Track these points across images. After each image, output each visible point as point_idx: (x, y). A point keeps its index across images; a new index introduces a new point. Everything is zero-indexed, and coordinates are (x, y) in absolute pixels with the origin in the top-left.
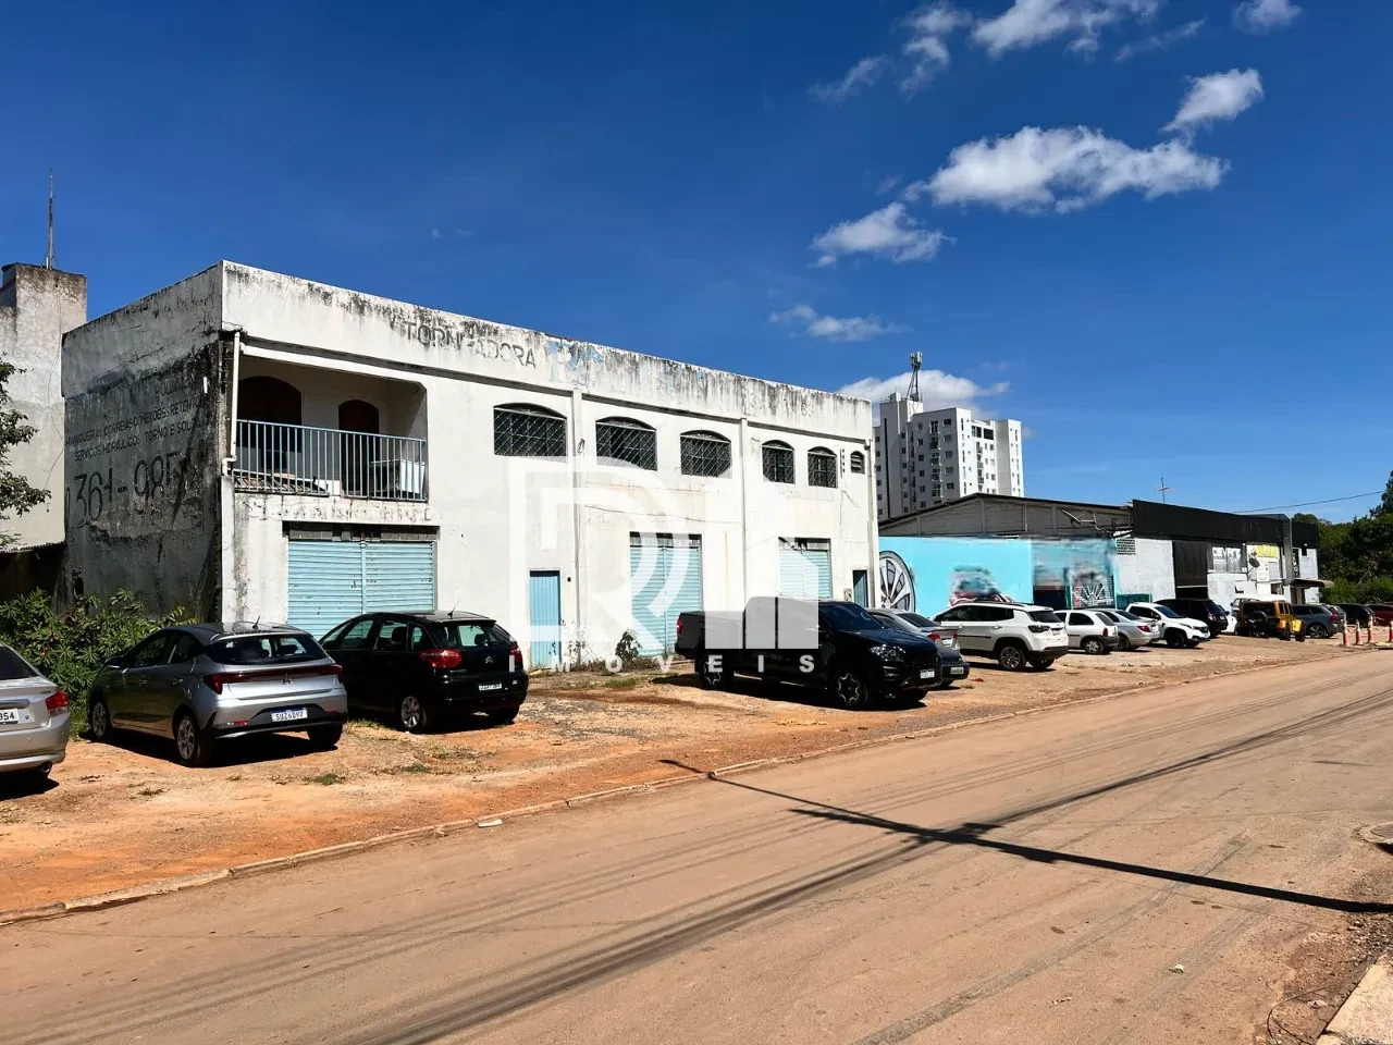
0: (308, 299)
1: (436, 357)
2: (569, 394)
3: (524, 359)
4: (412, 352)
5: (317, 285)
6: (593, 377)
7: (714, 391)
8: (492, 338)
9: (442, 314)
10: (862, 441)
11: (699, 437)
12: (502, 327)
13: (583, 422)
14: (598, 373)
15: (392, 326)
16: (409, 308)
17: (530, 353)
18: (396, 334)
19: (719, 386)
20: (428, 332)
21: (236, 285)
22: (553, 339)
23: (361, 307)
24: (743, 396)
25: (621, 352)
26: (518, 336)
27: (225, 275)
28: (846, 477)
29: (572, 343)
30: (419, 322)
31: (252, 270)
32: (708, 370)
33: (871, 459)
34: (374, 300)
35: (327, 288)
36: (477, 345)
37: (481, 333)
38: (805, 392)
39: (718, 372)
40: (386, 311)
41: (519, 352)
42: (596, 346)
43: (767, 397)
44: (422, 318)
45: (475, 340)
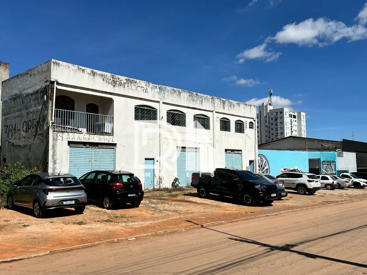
0: (78, 71)
1: (117, 90)
2: (159, 102)
3: (145, 91)
4: (109, 88)
5: (81, 67)
6: (166, 96)
7: (205, 102)
8: (134, 84)
9: (119, 76)
10: (253, 118)
11: (200, 116)
12: (138, 81)
13: (163, 111)
14: (168, 96)
15: (103, 80)
16: (109, 75)
17: (147, 89)
18: (105, 82)
19: (206, 100)
20: (114, 82)
21: (55, 67)
22: (154, 85)
23: (94, 74)
24: (214, 103)
25: (175, 89)
26: (143, 84)
27: (52, 63)
28: (247, 130)
29: (160, 86)
30: (112, 79)
31: (60, 62)
32: (203, 95)
33: (256, 124)
34: (98, 72)
35: (84, 68)
36: (130, 86)
37: (131, 83)
38: (235, 102)
39: (206, 95)
40: (102, 75)
41: (143, 89)
42: (167, 87)
43: (222, 104)
44: (113, 78)
45: (129, 85)
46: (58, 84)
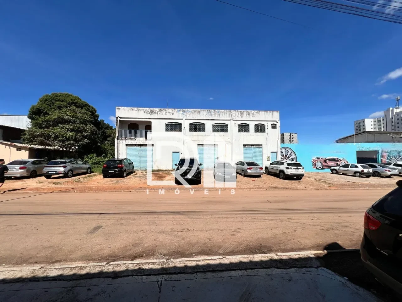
0: (130, 111)
1: (153, 116)
2: (182, 119)
3: (172, 114)
4: (148, 116)
5: (131, 108)
6: (188, 115)
7: (222, 115)
8: (165, 111)
9: (154, 109)
10: (276, 121)
11: (219, 124)
12: (167, 109)
13: (186, 125)
14: (189, 115)
15: (144, 112)
16: (148, 109)
17: (173, 113)
18: (145, 113)
19: (224, 113)
20: (151, 112)
21: (118, 110)
22: (178, 110)
23: (139, 110)
24: (232, 115)
25: (196, 110)
26: (170, 110)
27: (116, 109)
28: (269, 129)
29: (183, 110)
30: (150, 111)
31: (120, 107)
32: (220, 110)
34: (141, 109)
35: (133, 108)
36: (161, 113)
37: (162, 111)
38: (252, 111)
39: (224, 110)
40: (143, 110)
41: (171, 113)
42: (189, 109)
43: (239, 114)
44: (150, 110)
45: (161, 112)
46: (119, 118)
